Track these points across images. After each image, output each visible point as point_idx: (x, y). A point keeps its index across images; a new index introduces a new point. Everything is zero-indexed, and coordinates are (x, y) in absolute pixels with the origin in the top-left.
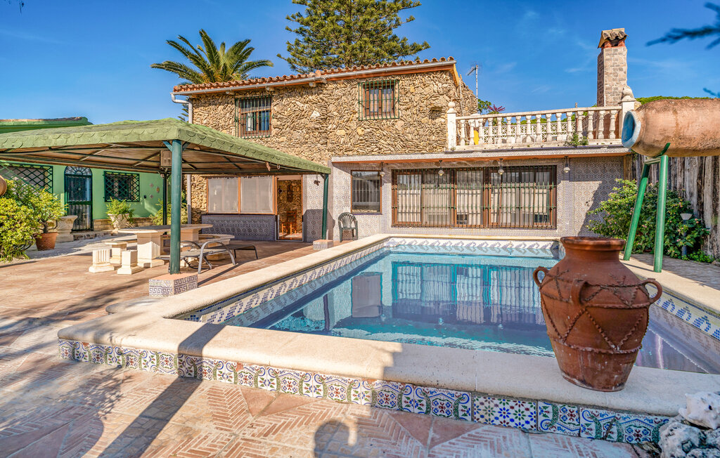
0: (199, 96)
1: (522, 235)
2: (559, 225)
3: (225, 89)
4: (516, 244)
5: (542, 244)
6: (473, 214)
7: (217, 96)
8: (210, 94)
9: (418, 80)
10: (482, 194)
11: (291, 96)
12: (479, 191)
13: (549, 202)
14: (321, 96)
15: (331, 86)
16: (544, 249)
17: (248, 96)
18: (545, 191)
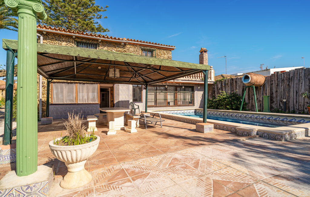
0: (48, 34)
1: (187, 108)
2: (195, 105)
3: (73, 34)
4: (186, 111)
5: (192, 111)
6: (171, 102)
7: (62, 36)
8: (57, 34)
9: (162, 51)
10: (174, 95)
11: (110, 46)
12: (173, 94)
13: (191, 97)
14: (125, 49)
15: (128, 46)
16: (192, 112)
17: (84, 41)
18: (190, 94)
